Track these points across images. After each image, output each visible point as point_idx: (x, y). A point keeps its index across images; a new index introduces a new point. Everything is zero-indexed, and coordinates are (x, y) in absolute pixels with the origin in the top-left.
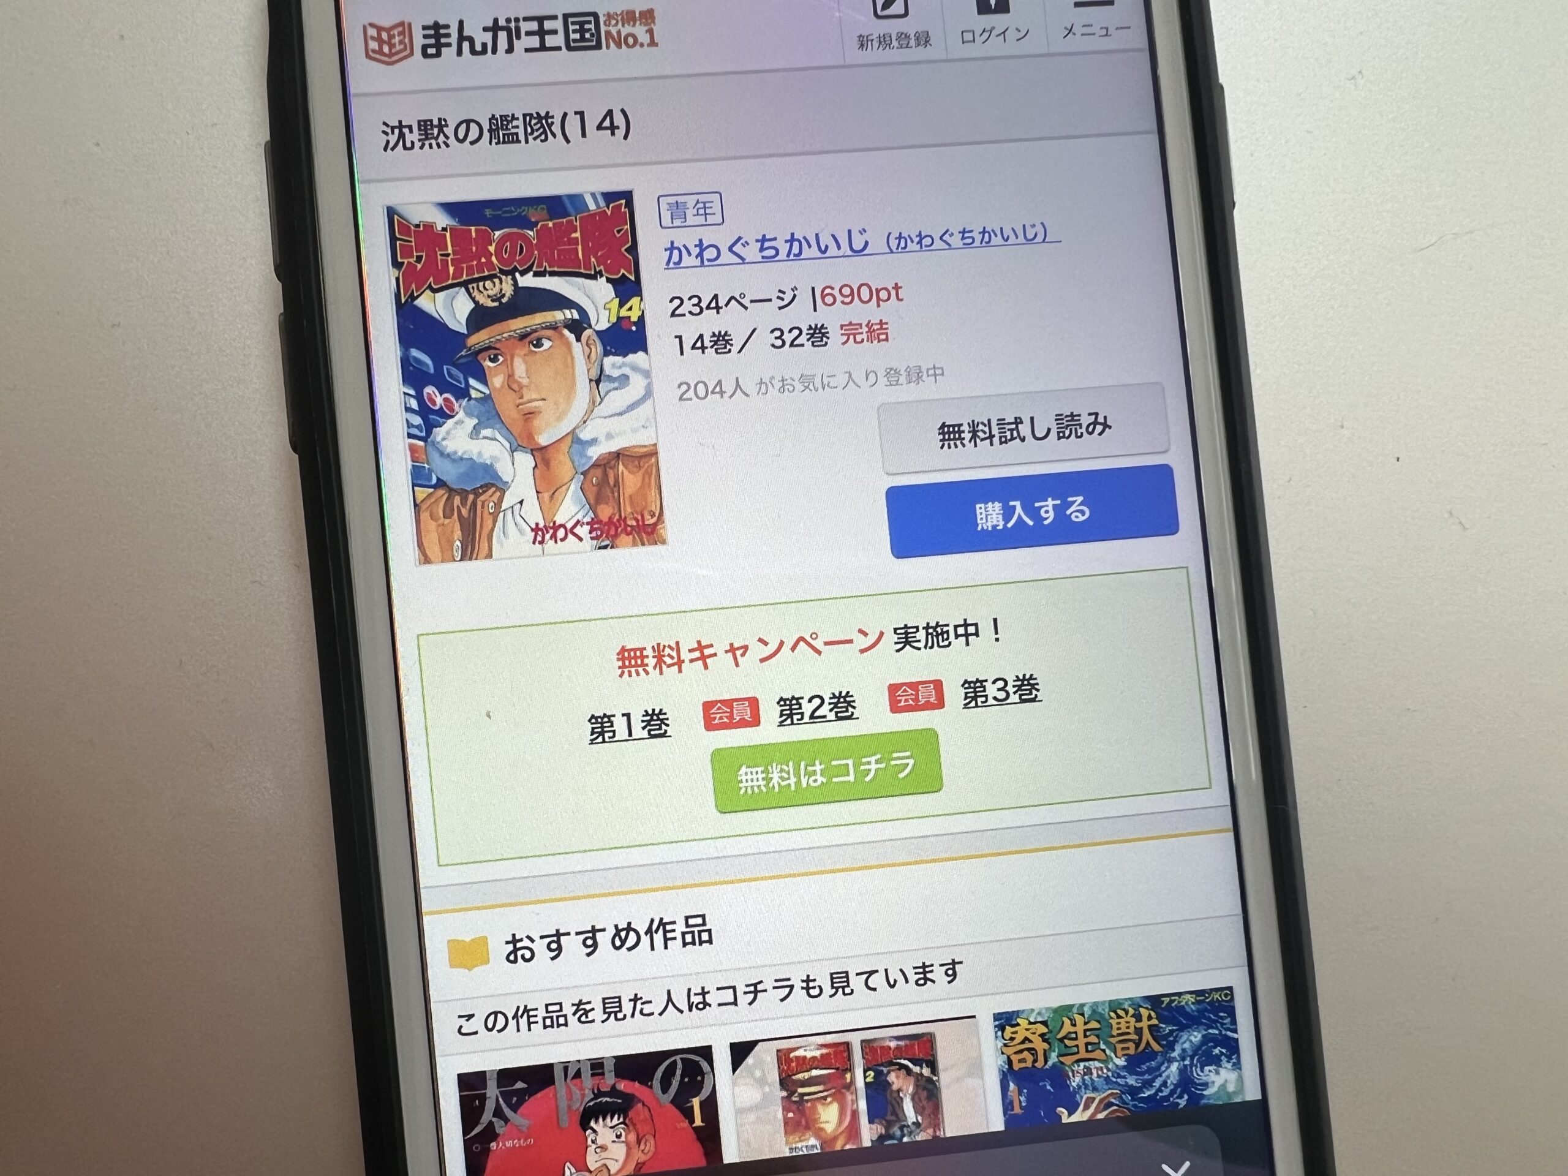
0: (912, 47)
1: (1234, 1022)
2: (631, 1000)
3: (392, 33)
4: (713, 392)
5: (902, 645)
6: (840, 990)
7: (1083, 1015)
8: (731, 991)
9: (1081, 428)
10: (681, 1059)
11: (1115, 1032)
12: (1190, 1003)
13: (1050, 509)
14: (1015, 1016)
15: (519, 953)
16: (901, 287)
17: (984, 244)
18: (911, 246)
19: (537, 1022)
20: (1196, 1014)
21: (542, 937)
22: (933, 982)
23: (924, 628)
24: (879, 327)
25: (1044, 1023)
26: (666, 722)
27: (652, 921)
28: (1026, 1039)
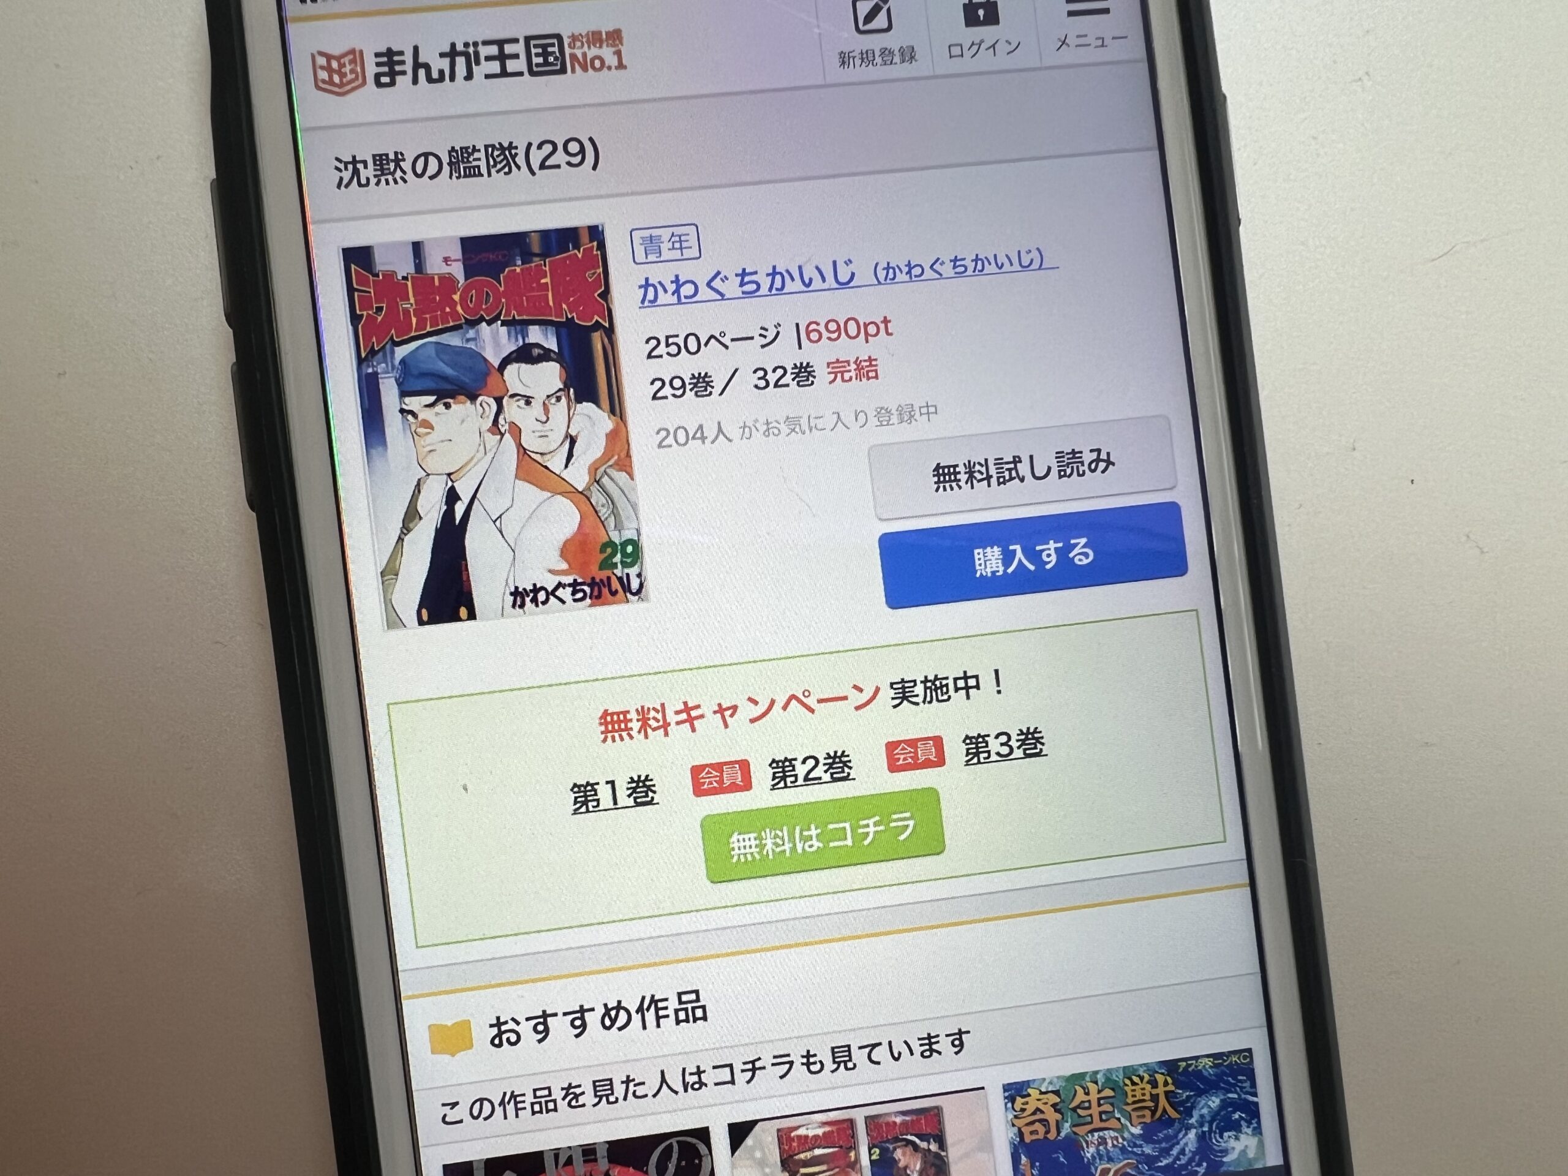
0: (896, 63)
1: (1253, 1085)
2: (623, 1082)
3: (342, 61)
4: (694, 438)
5: (898, 701)
6: (842, 1065)
7: (1096, 1083)
8: (728, 1070)
9: (1083, 465)
10: (678, 1142)
11: (1130, 1100)
12: (1207, 1066)
13: (1052, 552)
14: (1025, 1088)
15: (505, 1037)
16: (890, 321)
17: (977, 272)
18: (900, 277)
19: (525, 1108)
20: (1213, 1078)
21: (528, 1019)
22: (939, 1053)
23: (922, 682)
24: (868, 364)
25: (1056, 1093)
26: (653, 788)
27: (643, 998)
28: (1038, 1110)
